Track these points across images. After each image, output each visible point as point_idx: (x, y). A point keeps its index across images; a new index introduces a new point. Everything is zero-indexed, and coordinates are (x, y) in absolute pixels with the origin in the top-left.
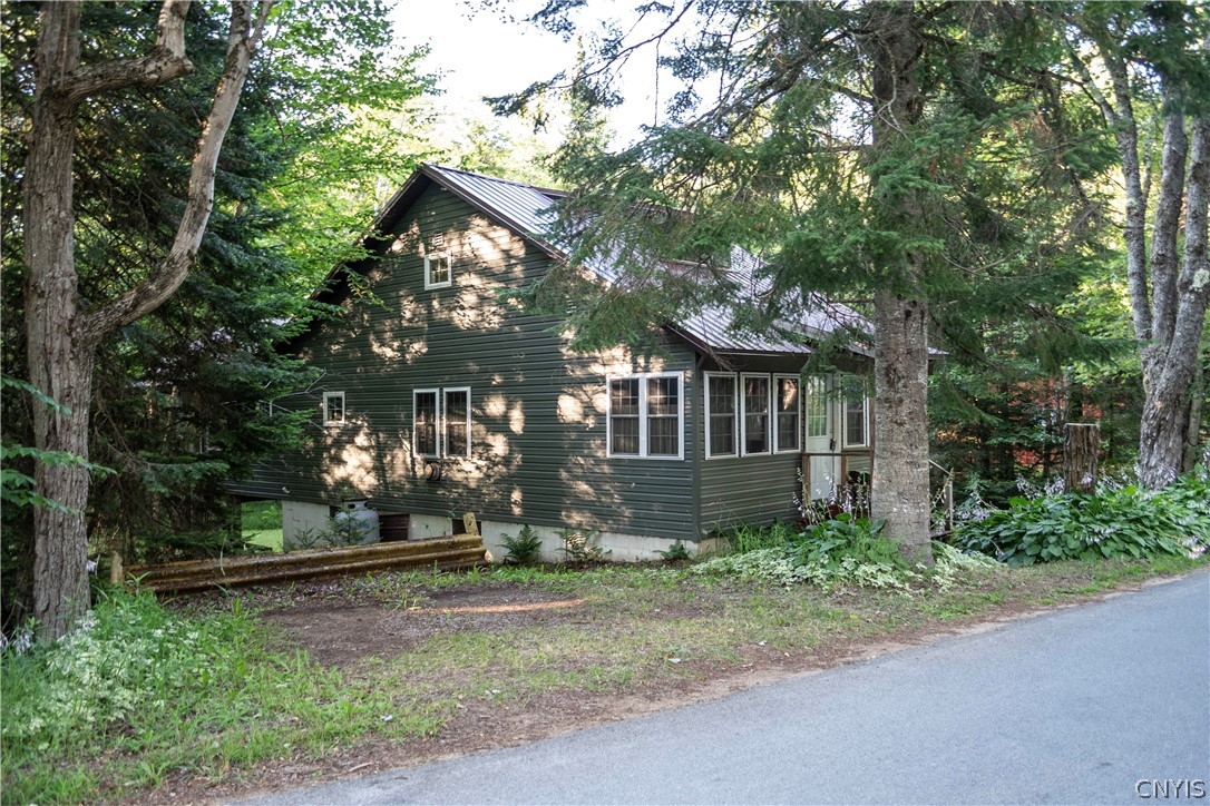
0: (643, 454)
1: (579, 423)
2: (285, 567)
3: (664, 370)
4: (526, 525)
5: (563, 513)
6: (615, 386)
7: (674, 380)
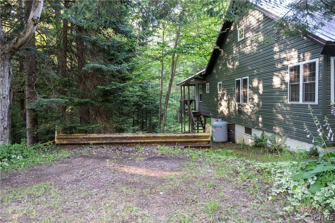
0: (301, 102)
1: (279, 88)
2: (117, 139)
3: (311, 59)
4: (263, 131)
5: (274, 128)
6: (291, 70)
7: (314, 63)
